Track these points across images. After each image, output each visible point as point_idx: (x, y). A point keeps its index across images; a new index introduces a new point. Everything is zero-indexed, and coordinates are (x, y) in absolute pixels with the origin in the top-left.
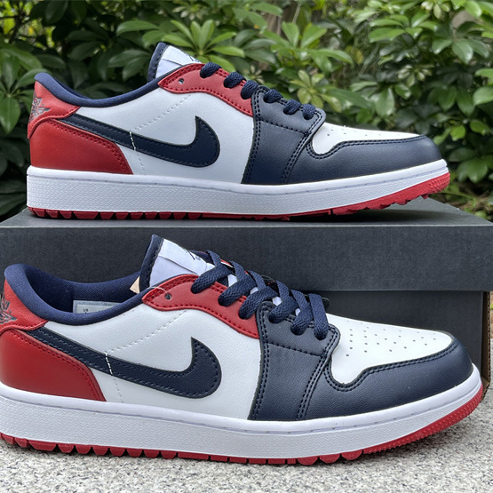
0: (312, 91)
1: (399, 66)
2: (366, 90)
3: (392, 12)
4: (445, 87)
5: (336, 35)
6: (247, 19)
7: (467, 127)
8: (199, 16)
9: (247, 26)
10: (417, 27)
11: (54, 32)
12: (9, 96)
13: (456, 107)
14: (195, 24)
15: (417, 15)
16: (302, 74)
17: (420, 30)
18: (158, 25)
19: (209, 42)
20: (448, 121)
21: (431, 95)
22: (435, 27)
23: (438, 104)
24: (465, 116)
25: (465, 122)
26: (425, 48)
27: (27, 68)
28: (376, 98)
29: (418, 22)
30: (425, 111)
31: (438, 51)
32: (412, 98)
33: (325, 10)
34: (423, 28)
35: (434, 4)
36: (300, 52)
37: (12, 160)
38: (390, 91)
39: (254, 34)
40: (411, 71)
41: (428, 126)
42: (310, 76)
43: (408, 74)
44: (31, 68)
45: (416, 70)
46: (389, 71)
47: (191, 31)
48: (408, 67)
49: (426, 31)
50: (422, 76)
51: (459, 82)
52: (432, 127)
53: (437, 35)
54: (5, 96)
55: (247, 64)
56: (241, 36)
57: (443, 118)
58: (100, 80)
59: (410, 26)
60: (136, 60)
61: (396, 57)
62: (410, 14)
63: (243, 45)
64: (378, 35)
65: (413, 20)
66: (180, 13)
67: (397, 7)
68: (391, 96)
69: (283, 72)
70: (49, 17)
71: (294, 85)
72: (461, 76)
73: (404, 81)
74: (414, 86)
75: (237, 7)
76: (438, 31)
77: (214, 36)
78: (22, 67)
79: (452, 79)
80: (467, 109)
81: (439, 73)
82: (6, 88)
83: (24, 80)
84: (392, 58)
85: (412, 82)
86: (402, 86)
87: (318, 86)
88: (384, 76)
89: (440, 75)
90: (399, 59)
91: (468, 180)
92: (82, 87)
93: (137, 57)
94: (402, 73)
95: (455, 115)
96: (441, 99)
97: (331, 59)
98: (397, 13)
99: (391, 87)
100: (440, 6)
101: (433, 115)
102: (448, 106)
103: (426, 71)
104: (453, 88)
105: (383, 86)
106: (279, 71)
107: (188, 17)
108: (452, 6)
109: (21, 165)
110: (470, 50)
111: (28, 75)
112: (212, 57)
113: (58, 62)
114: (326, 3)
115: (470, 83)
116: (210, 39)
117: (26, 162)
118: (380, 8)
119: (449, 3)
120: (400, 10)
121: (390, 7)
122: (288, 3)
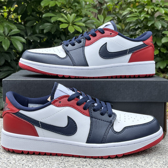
1: (136, 30)
3: (134, 12)
5: (115, 19)
6: (86, 13)
7: (159, 50)
8: (70, 12)
9: (86, 16)
10: (143, 17)
11: (21, 17)
12: (6, 38)
13: (156, 43)
14: (69, 15)
15: (143, 13)
18: (56, 15)
19: (73, 21)
22: (149, 17)
24: (159, 47)
25: (159, 48)
26: (145, 24)
27: (12, 29)
29: (143, 15)
31: (149, 25)
33: (112, 11)
35: (148, 9)
37: (7, 60)
39: (88, 18)
40: (140, 31)
44: (14, 29)
45: (142, 31)
46: (133, 31)
47: (67, 17)
48: (140, 30)
49: (146, 18)
51: (157, 35)
53: (149, 19)
54: (5, 38)
55: (86, 28)
56: (84, 19)
58: (36, 33)
59: (140, 16)
60: (48, 27)
61: (136, 27)
62: (140, 13)
63: (84, 22)
64: (129, 20)
66: (64, 11)
70: (19, 12)
73: (138, 35)
75: (83, 9)
77: (75, 19)
79: (155, 34)
80: (159, 44)
82: (5, 36)
83: (11, 33)
84: (134, 27)
88: (131, 33)
91: (159, 68)
92: (30, 35)
93: (49, 25)
94: (138, 32)
95: (156, 46)
98: (136, 12)
99: (134, 36)
100: (150, 9)
104: (155, 37)
105: (131, 36)
107: (66, 12)
108: (154, 10)
109: (9, 61)
110: (161, 25)
111: (12, 31)
112: (74, 26)
113: (22, 27)
114: (112, 9)
115: (161, 36)
116: (73, 20)
117: (11, 60)
118: (130, 10)
119: (153, 8)
120: (137, 11)
121: (134, 10)
122: (99, 8)
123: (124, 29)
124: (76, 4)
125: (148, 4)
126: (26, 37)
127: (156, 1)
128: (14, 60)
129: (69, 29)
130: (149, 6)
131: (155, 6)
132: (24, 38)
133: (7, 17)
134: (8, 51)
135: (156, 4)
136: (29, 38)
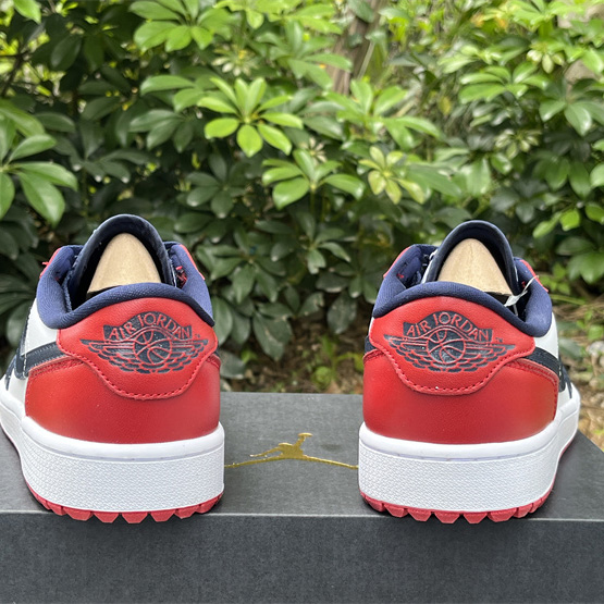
0: (387, 174)
1: (497, 130)
2: (455, 159)
3: (489, 61)
4: (555, 160)
5: (416, 77)
6: (308, 74)
7: (582, 211)
8: (246, 71)
9: (307, 82)
10: (521, 83)
13: (568, 185)
14: (240, 82)
15: (522, 67)
16: (375, 152)
17: (524, 88)
18: (193, 80)
19: (259, 106)
20: (557, 204)
21: (537, 168)
22: (543, 84)
23: (544, 181)
24: (579, 198)
25: (579, 205)
26: (530, 107)
27: (24, 132)
28: (467, 171)
29: (522, 76)
30: (529, 188)
31: (547, 116)
32: (512, 171)
33: (403, 39)
34: (528, 85)
35: (543, 54)
36: (372, 122)
38: (484, 162)
39: (315, 94)
40: (512, 137)
41: (532, 208)
42: (385, 156)
43: (508, 141)
44: (31, 134)
45: (519, 137)
46: (483, 136)
47: (234, 90)
48: (509, 132)
49: (533, 90)
50: (526, 146)
51: (572, 153)
52: (537, 210)
53: (547, 94)
55: (306, 135)
56: (298, 97)
57: (551, 200)
58: (118, 147)
59: (512, 81)
60: (164, 123)
61: (494, 119)
62: (512, 66)
63: (299, 111)
64: (471, 94)
65: (516, 72)
66: (222, 66)
67: (497, 56)
68: (486, 169)
69: (351, 147)
71: (364, 166)
72: (575, 146)
73: (504, 150)
74: (516, 158)
75: (295, 57)
76: (548, 89)
77: (266, 97)
78: (19, 132)
79: (564, 149)
80: (581, 188)
81: (547, 140)
83: (21, 150)
84: (488, 118)
85: (513, 153)
86: (501, 157)
87: (395, 168)
88: (477, 142)
89: (549, 143)
90: (498, 121)
91: (581, 279)
92: (97, 154)
93: (167, 118)
94: (502, 139)
95: (567, 196)
96: (549, 176)
97: (413, 131)
98: (495, 63)
99: (487, 156)
100: (551, 57)
101: (538, 195)
102: (558, 184)
103: (531, 139)
104: (566, 161)
105: (477, 155)
106: (346, 146)
107: (231, 72)
108: (565, 57)
109: (14, 257)
110: (588, 116)
111: (26, 142)
112: (261, 125)
113: (65, 123)
114: (407, 33)
115: (587, 155)
116: (259, 101)
117: (21, 252)
118: (475, 56)
119: (563, 52)
120: (500, 60)
121: (488, 55)
122: (358, 40)
123: (449, 116)
124: (270, 36)
125: (542, 32)
126: (76, 163)
127: (572, 22)
128: (31, 250)
129: (242, 139)
130: (545, 43)
131: (566, 43)
132: (69, 168)
133: (8, 78)
134: (9, 218)
135: (572, 34)
136: (90, 167)
